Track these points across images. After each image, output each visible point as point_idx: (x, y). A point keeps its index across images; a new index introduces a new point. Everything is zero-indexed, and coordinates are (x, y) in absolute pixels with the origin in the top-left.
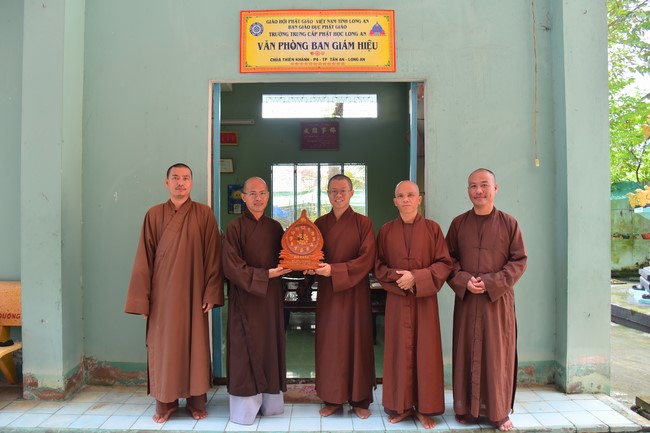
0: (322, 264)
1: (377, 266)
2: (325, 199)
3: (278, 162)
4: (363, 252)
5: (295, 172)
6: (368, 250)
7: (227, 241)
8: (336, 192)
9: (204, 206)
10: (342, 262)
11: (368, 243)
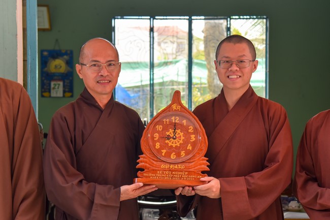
0: (206, 178)
1: (300, 182)
2: (201, 75)
3: (123, 14)
4: (273, 160)
5: (152, 30)
6: (280, 157)
7: (53, 143)
8: (229, 62)
9: (11, 82)
10: (238, 175)
11: (282, 147)
